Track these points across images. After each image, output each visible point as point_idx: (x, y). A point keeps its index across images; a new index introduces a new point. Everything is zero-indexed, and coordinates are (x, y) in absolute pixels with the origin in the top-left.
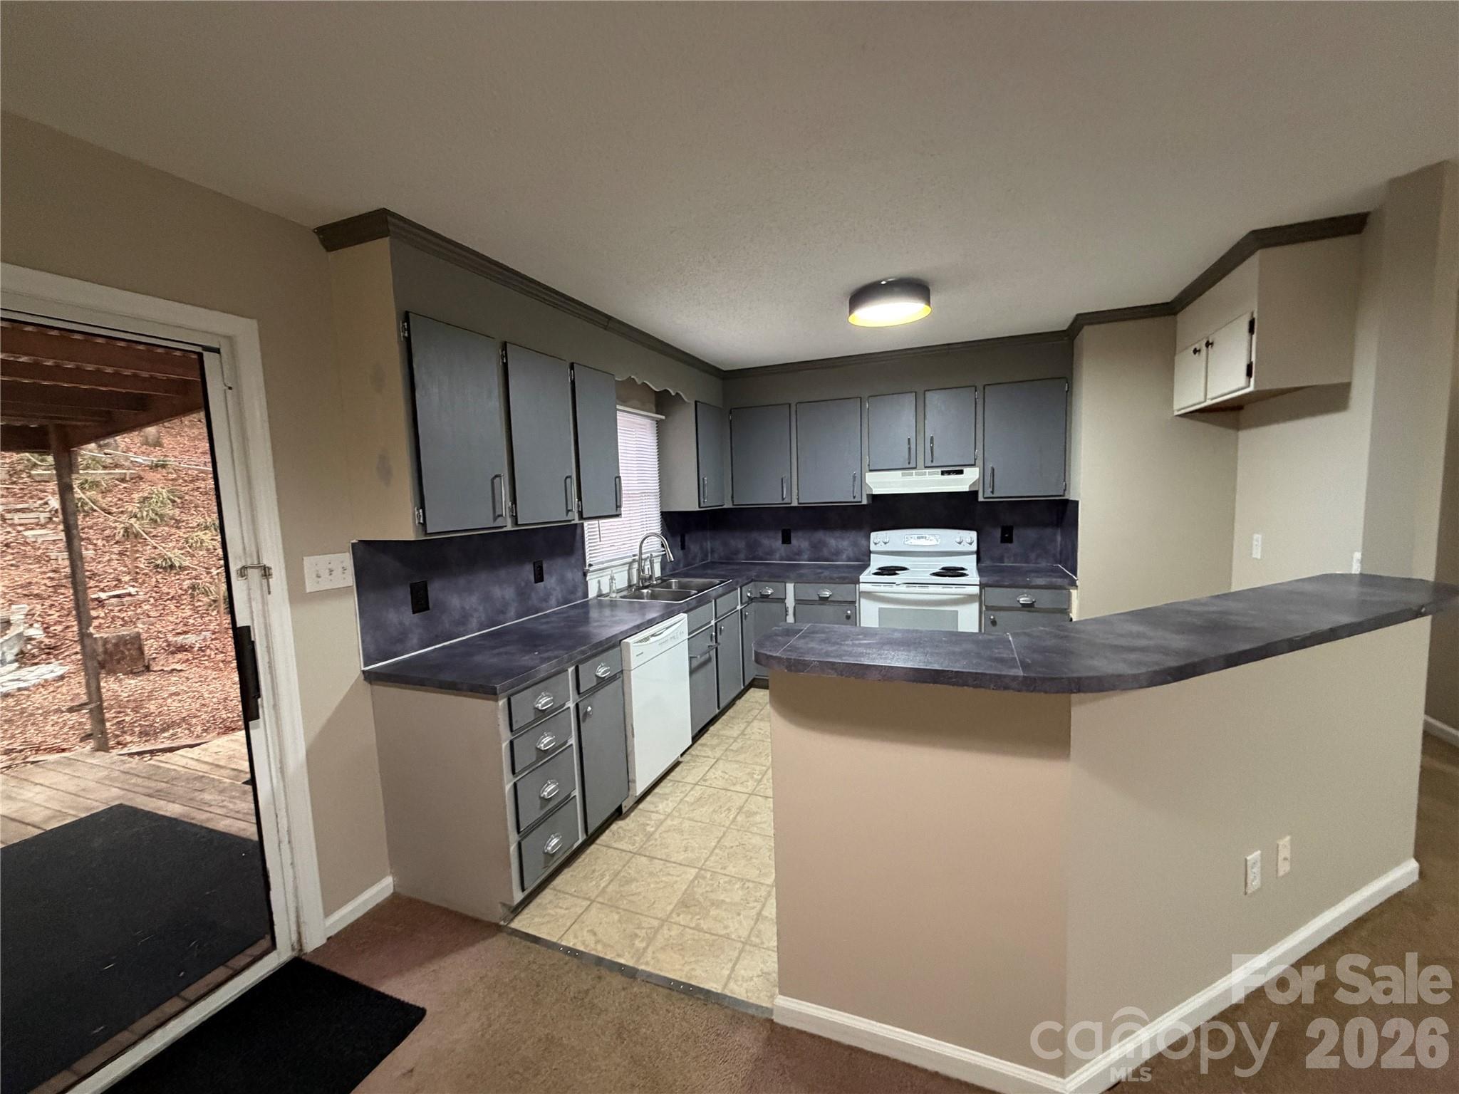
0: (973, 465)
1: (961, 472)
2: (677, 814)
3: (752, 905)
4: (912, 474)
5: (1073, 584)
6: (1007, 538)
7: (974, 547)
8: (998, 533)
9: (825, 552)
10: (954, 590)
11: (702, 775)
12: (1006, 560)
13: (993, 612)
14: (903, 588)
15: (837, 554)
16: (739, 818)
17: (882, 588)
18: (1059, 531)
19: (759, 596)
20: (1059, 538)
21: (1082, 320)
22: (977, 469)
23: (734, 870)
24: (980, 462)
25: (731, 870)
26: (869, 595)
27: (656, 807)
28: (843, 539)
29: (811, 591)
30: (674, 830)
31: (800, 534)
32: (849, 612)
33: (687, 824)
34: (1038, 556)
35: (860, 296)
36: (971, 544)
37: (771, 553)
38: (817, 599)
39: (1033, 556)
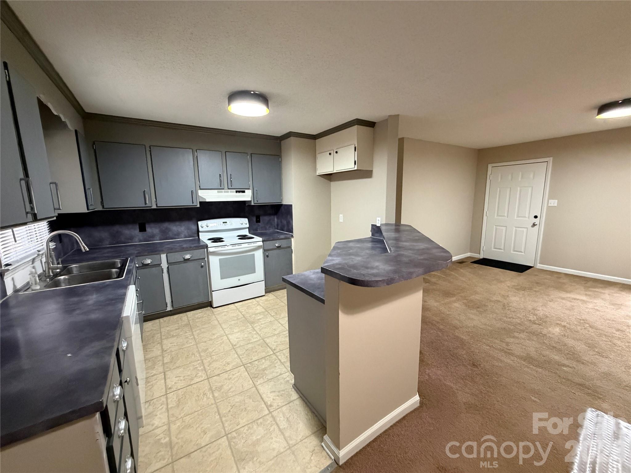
0: (249, 189)
1: (244, 192)
2: (174, 419)
3: (272, 429)
4: (222, 192)
5: (292, 236)
6: (258, 221)
7: (248, 226)
8: (254, 219)
9: (170, 234)
10: (253, 245)
11: (164, 387)
12: (258, 230)
13: (267, 252)
14: (231, 247)
15: (178, 235)
16: (216, 394)
17: (220, 249)
18: (276, 217)
19: (141, 265)
20: (276, 220)
21: (290, 135)
22: (251, 191)
23: (244, 421)
24: (251, 187)
25: (243, 422)
26: (214, 253)
27: (153, 425)
28: (181, 226)
29: (177, 257)
30: (183, 428)
31: (152, 225)
32: (203, 264)
33: (187, 419)
34: (269, 227)
35: (233, 96)
36: (246, 224)
37: (131, 238)
38: (183, 260)
39: (268, 227)
